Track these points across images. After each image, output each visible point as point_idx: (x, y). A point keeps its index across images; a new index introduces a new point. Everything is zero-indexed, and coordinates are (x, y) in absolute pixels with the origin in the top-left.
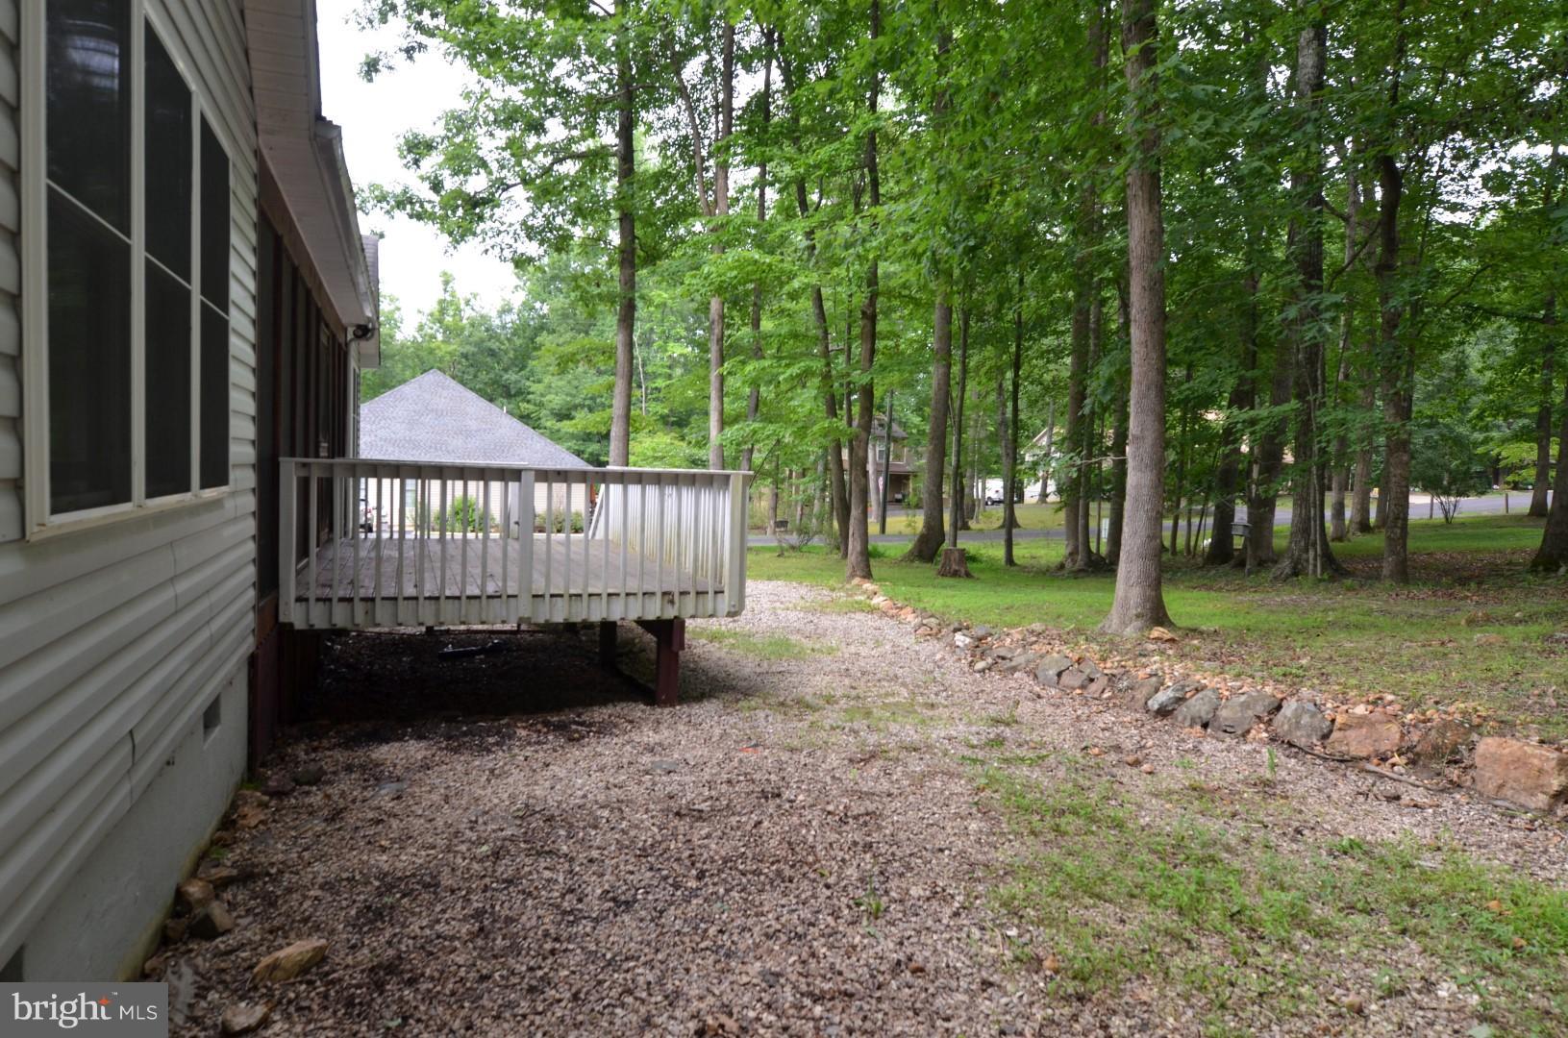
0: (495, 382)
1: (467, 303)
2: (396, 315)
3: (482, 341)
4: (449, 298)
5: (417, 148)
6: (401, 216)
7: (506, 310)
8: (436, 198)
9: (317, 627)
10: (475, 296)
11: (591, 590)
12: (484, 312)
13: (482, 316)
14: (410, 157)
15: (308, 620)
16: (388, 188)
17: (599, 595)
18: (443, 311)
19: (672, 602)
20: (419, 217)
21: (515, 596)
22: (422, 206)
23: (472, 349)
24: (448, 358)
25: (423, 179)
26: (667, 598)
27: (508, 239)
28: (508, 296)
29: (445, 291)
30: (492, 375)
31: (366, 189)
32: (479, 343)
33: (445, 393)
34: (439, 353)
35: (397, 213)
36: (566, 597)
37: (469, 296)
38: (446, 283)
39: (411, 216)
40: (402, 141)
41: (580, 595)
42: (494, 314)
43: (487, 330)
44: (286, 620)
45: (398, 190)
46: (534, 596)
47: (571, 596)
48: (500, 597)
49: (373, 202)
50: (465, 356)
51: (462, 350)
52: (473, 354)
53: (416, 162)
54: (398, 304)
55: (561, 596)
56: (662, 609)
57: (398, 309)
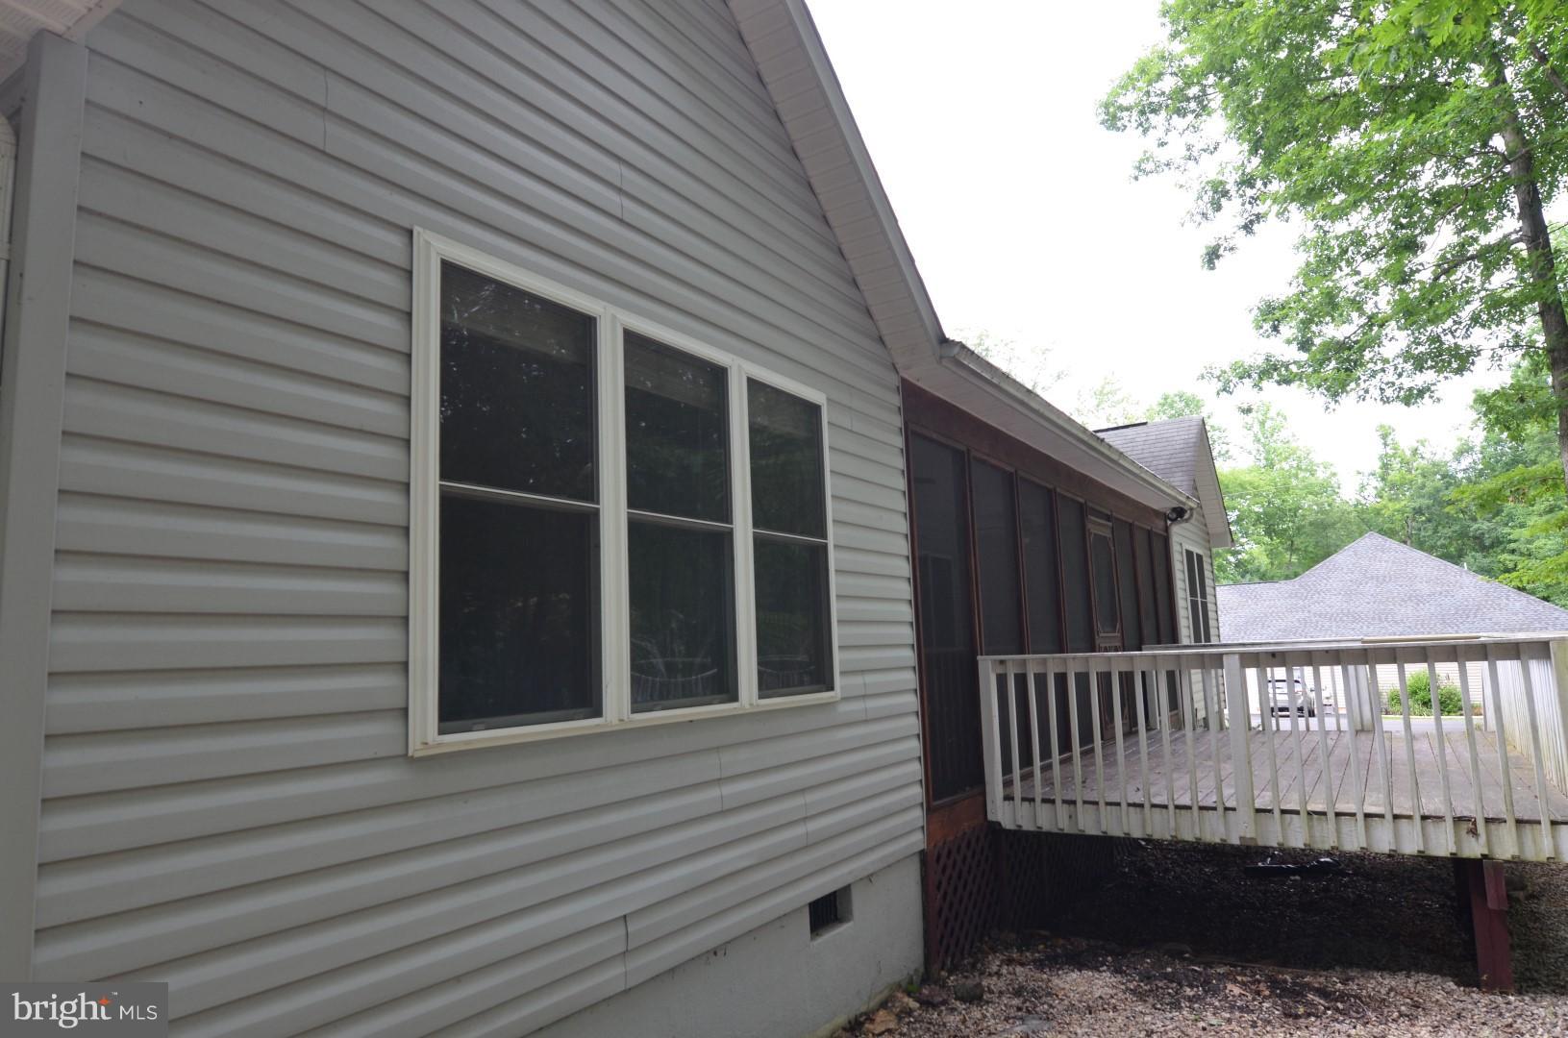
0: (1463, 534)
1: (1415, 452)
2: (1333, 481)
3: (1438, 490)
4: (1391, 452)
5: (1272, 315)
6: (1269, 385)
7: (1465, 450)
8: (1304, 356)
9: (1025, 828)
10: (1422, 443)
11: (1341, 807)
12: (1437, 458)
13: (1434, 465)
14: (1267, 326)
15: (1015, 820)
16: (1248, 362)
17: (1353, 815)
18: (1386, 467)
19: (1474, 832)
20: (1286, 381)
21: (1234, 809)
22: (1287, 369)
23: (1425, 502)
24: (1398, 516)
25: (1289, 342)
26: (1465, 826)
27: (1390, 376)
28: (1465, 433)
29: (1386, 445)
30: (1457, 528)
31: (1228, 370)
32: (1435, 495)
33: (1385, 557)
34: (1386, 513)
35: (1264, 384)
36: (1303, 814)
37: (1415, 445)
38: (1384, 437)
39: (1279, 383)
40: (1256, 312)
41: (1324, 814)
42: (1449, 457)
43: (1444, 477)
44: (994, 820)
45: (1260, 361)
46: (1258, 811)
47: (1309, 813)
48: (1214, 809)
49: (1235, 380)
50: (1419, 511)
51: (1414, 505)
52: (1428, 508)
53: (1275, 329)
54: (1333, 469)
55: (1297, 813)
56: (1458, 842)
57: (1334, 474)
